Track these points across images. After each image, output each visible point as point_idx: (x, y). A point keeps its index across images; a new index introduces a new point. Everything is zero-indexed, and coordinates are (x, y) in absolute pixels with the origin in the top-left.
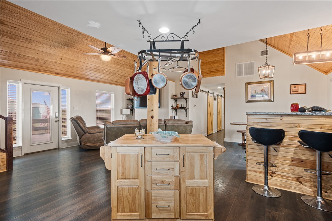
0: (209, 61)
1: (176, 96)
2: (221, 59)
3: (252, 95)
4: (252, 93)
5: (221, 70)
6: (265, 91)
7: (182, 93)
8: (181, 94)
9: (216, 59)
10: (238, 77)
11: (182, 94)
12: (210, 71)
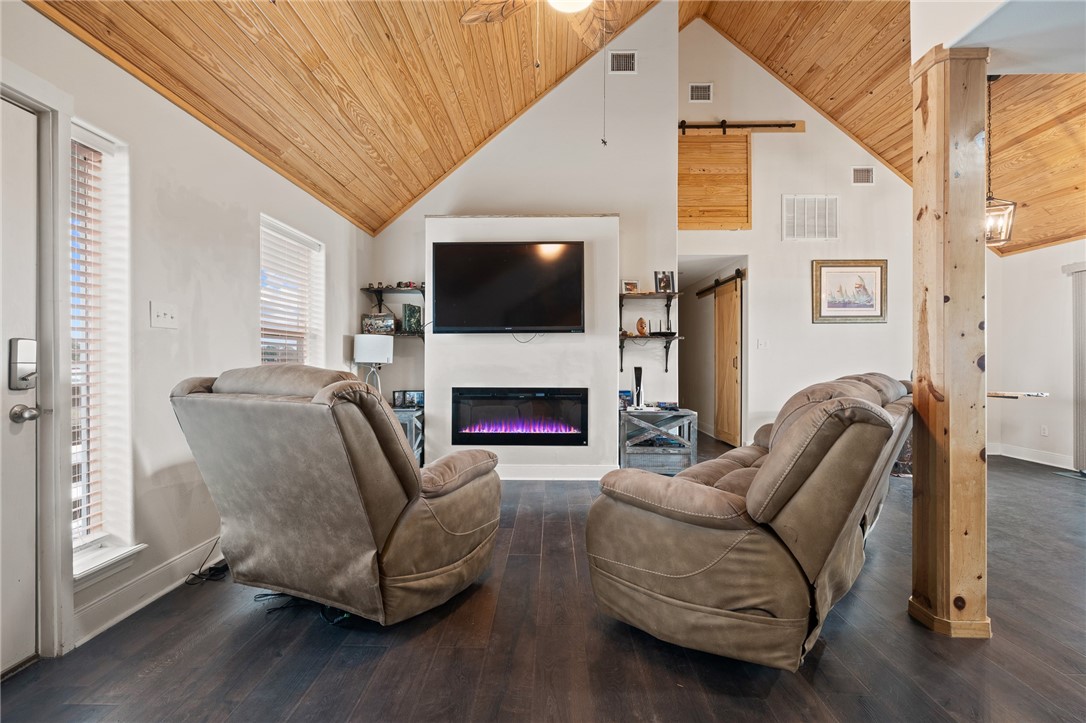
0: (697, 172)
1: (634, 286)
2: (738, 172)
3: (830, 300)
4: (831, 294)
5: (736, 208)
6: (865, 289)
7: (660, 276)
8: (658, 281)
9: (722, 172)
10: (790, 239)
11: (661, 280)
12: (701, 209)
